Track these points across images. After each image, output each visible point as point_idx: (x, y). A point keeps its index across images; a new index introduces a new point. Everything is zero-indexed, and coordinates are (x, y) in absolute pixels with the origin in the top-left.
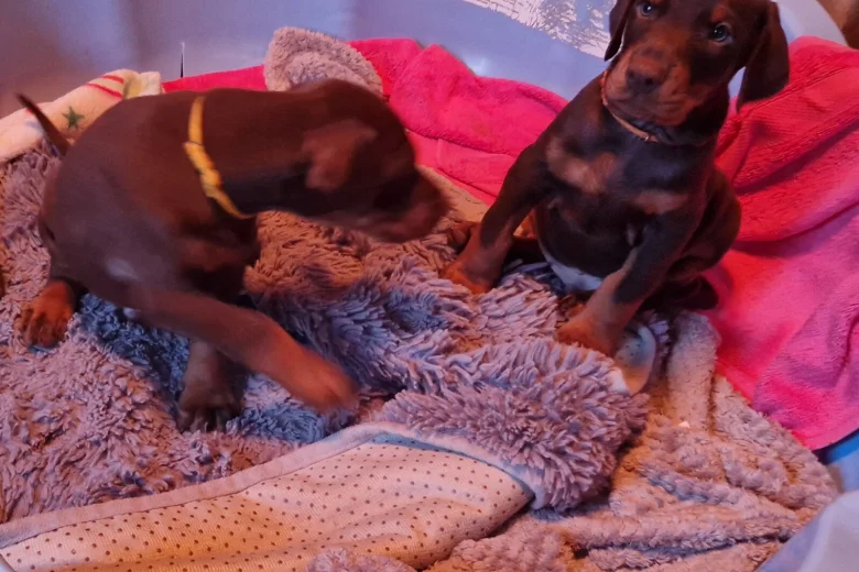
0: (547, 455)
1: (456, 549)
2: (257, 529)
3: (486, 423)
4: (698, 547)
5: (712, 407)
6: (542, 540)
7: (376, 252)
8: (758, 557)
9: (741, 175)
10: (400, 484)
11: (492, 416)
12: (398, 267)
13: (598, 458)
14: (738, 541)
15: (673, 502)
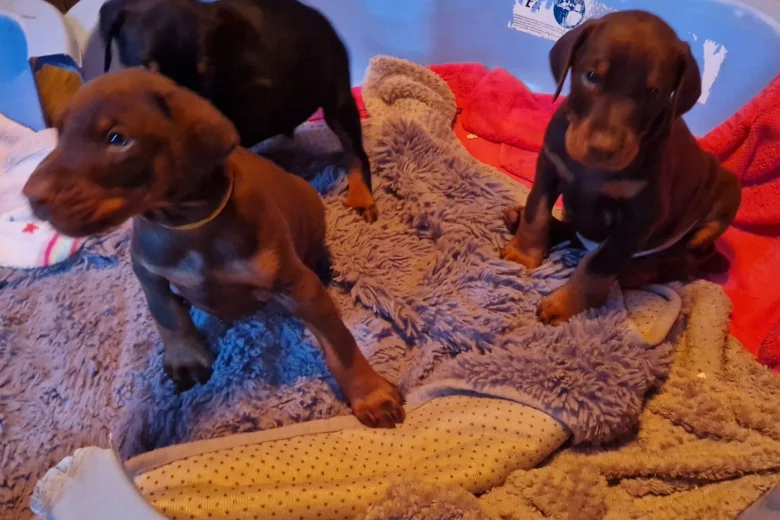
0: (581, 399)
1: (510, 477)
2: (348, 462)
3: (530, 374)
4: (712, 477)
5: (725, 360)
6: (580, 471)
7: (447, 236)
8: (762, 486)
9: (750, 169)
10: (462, 425)
11: (535, 369)
12: (463, 249)
13: (624, 400)
14: (746, 474)
15: (690, 440)
